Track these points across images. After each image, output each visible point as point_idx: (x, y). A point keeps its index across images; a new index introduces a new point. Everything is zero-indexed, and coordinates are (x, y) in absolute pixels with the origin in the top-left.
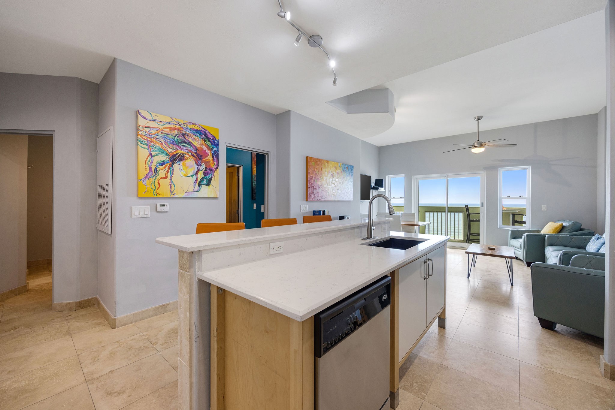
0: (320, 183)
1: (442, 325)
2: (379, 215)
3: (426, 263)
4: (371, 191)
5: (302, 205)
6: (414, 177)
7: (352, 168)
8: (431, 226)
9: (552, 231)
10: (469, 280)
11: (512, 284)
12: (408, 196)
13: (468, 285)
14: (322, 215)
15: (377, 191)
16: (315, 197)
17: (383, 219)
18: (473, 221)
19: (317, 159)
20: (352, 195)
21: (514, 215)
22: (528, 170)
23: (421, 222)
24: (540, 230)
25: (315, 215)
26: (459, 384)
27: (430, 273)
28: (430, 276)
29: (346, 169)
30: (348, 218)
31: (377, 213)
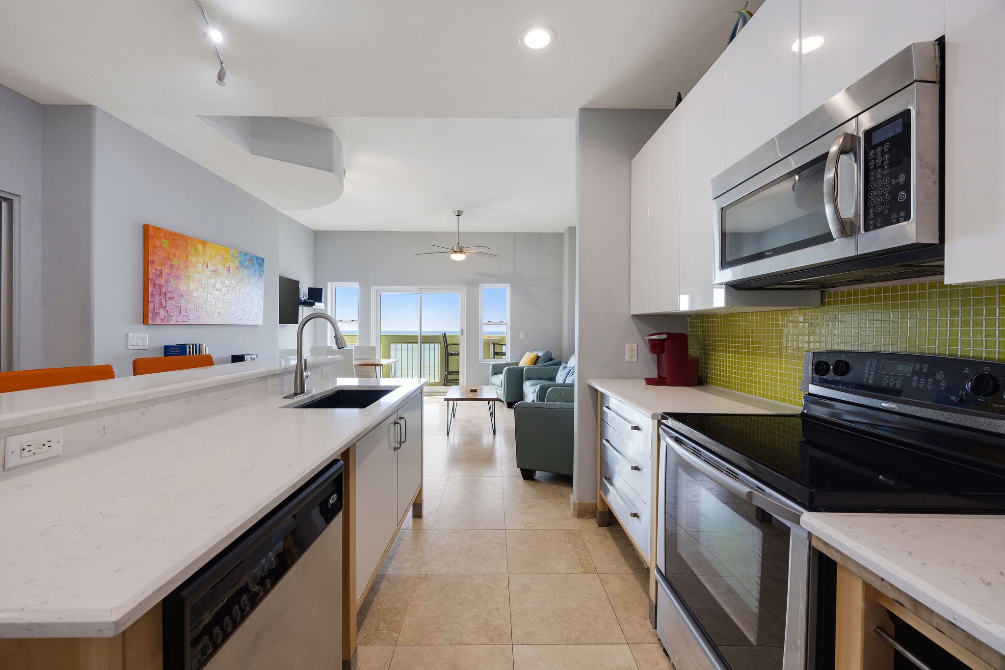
0: (182, 287)
1: (418, 513)
2: (314, 350)
3: (397, 425)
4: (300, 308)
5: (131, 335)
6: (373, 289)
7: (261, 261)
8: (399, 364)
9: (529, 363)
10: (448, 438)
11: (494, 434)
12: (365, 318)
13: (448, 446)
14: (190, 354)
15: (310, 308)
16: (169, 316)
17: (321, 358)
18: (452, 355)
19: (176, 234)
20: (261, 315)
21: (494, 345)
22: (507, 288)
23: (384, 360)
24: (518, 362)
25: (170, 355)
26: (443, 594)
27: (403, 440)
28: (402, 444)
29: (247, 264)
30: (253, 359)
31: (312, 347)
